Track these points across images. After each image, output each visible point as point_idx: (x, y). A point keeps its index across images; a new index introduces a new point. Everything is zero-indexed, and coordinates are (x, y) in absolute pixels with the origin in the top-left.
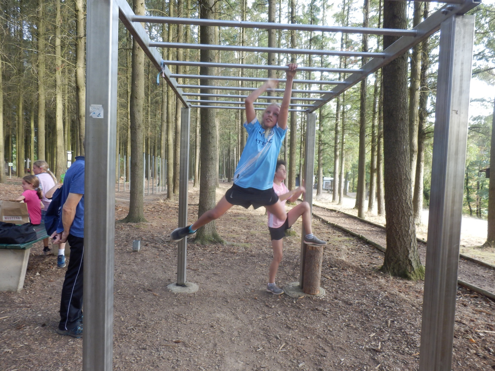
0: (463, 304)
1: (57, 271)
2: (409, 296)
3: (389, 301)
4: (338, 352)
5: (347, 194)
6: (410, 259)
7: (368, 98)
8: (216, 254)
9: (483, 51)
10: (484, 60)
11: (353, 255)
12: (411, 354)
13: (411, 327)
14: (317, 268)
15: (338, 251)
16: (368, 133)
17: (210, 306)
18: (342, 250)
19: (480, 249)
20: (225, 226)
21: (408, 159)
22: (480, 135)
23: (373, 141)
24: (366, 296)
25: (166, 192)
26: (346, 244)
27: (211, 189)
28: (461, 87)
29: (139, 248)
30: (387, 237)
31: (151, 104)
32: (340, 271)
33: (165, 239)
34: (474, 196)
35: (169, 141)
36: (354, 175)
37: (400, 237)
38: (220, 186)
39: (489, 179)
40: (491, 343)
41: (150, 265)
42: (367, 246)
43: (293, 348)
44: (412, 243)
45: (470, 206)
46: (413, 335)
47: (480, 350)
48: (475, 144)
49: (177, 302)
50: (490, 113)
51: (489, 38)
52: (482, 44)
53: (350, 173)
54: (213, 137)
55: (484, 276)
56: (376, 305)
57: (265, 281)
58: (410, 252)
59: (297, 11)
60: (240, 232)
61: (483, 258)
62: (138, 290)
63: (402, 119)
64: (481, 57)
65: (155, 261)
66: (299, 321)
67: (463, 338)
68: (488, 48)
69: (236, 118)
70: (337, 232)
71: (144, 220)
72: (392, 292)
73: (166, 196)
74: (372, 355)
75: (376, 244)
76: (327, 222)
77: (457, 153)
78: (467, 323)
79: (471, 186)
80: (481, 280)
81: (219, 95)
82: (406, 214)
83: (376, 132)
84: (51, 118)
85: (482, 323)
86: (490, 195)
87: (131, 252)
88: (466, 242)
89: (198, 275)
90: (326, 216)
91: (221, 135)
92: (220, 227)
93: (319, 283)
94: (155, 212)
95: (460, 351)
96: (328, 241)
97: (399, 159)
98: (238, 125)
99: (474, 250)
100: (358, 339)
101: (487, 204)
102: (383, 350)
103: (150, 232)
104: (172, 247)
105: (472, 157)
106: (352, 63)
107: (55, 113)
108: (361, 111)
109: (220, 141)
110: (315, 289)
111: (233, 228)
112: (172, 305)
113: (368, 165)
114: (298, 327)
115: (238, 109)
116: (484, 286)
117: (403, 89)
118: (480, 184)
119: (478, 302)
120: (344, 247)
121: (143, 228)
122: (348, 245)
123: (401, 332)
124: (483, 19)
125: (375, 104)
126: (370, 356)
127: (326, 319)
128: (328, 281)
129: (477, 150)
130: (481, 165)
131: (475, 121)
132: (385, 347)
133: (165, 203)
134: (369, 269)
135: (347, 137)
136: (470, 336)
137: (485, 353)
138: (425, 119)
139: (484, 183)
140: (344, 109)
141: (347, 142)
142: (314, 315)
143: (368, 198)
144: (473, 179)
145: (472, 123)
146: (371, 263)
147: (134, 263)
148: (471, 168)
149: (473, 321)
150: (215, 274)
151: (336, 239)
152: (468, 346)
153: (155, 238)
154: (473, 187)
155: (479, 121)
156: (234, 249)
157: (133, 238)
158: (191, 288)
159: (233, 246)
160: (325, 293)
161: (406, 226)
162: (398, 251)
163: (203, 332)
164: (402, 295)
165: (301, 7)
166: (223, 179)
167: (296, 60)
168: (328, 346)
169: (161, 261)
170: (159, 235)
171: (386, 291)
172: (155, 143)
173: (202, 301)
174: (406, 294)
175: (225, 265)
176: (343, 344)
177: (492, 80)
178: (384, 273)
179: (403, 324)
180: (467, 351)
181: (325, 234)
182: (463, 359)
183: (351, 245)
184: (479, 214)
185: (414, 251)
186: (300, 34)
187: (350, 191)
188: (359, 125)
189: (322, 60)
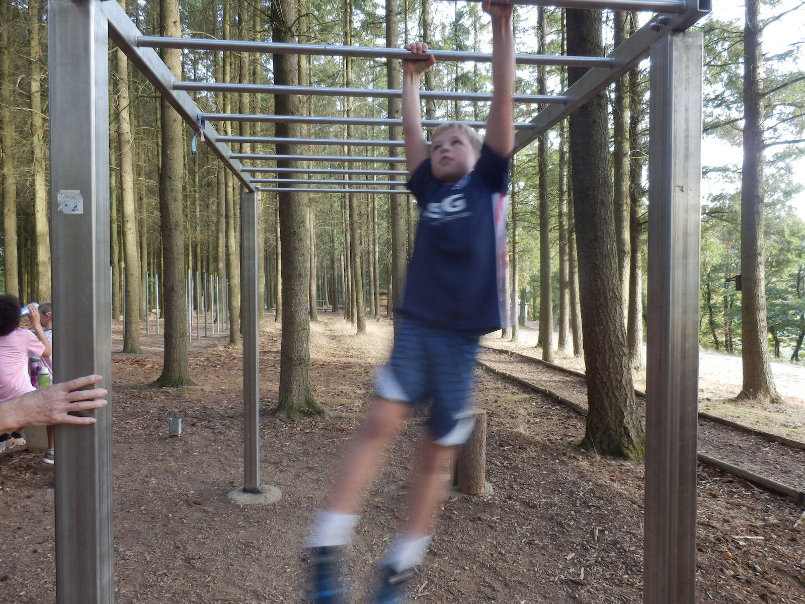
0: (711, 494)
1: (33, 478)
2: (626, 487)
3: (596, 497)
4: (515, 590)
5: (525, 324)
6: (627, 426)
7: (551, 170)
8: (312, 433)
9: (723, 93)
10: (723, 107)
11: (537, 423)
12: (632, 585)
13: (631, 539)
14: (478, 449)
15: (513, 418)
16: (553, 226)
17: (301, 525)
18: (519, 416)
19: (733, 404)
20: (327, 386)
21: (615, 266)
22: (724, 223)
23: (561, 238)
24: (559, 491)
25: (228, 333)
26: (524, 406)
27: (301, 325)
28: (687, 148)
29: (180, 431)
30: (588, 391)
31: (201, 186)
32: (515, 452)
33: (226, 413)
34: (720, 318)
35: (230, 248)
36: (535, 293)
37: (609, 391)
38: (319, 318)
39: (741, 292)
40: (757, 556)
41: (199, 458)
42: (558, 407)
43: (440, 588)
44: (628, 400)
45: (714, 336)
46: (635, 552)
47: (741, 570)
48: (717, 237)
49: (245, 520)
50: (737, 189)
51: (730, 73)
52: (720, 83)
53: (528, 289)
54: (301, 240)
55: (741, 445)
56: (575, 505)
57: (394, 475)
58: (625, 414)
59: (432, 33)
60: (353, 395)
61: (738, 417)
62: (176, 504)
63: (603, 202)
64: (719, 102)
65: (207, 452)
66: (450, 541)
67: (713, 551)
68: (729, 89)
69: (341, 206)
70: (510, 387)
71: (189, 382)
72: (601, 482)
73: (228, 340)
74: (570, 591)
75: (572, 404)
76: (493, 371)
77: (685, 256)
78: (718, 526)
79: (715, 304)
80: (736, 453)
81: (311, 169)
82: (617, 353)
83: (565, 223)
84: (28, 215)
85: (742, 524)
86: (743, 318)
87: (166, 439)
88: (711, 392)
89: (281, 471)
90: (492, 361)
91: (319, 236)
92: (319, 387)
93: (483, 475)
94: (209, 367)
95: (710, 574)
96: (496, 402)
97: (601, 266)
98: (345, 218)
99: (724, 405)
100: (547, 564)
101: (740, 331)
102: (588, 581)
103: (200, 401)
104: (237, 425)
105: (714, 258)
106: (523, 115)
107: (34, 206)
108: (540, 191)
109: (317, 245)
110: (477, 484)
111: (340, 388)
112: (235, 527)
113: (555, 276)
114: (448, 551)
115: (345, 192)
116: (742, 462)
117: (602, 155)
118: (729, 299)
119: (734, 490)
120: (522, 411)
121: (188, 396)
122: (528, 406)
123: (616, 548)
124: (720, 45)
125: (561, 179)
126: (567, 592)
127: (495, 534)
128: (497, 469)
129: (720, 247)
130: (728, 270)
131: (716, 203)
132: (591, 576)
133: (227, 352)
134: (562, 445)
135: (521, 233)
136: (724, 548)
137: (748, 573)
138: (639, 201)
139: (735, 298)
140: (513, 188)
141: (520, 241)
142: (475, 529)
143: (558, 328)
144: (717, 292)
145: (711, 205)
146: (566, 436)
147: (171, 456)
148: (713, 276)
149: (727, 521)
150: (310, 469)
151: (508, 398)
152: (721, 564)
153: (208, 412)
154: (718, 305)
155: (721, 202)
156: (342, 424)
157: (170, 414)
158: (268, 495)
159: (341, 418)
160: (492, 490)
161: (617, 373)
162: (607, 414)
163: (288, 570)
164: (616, 485)
165: (440, 28)
166: (325, 307)
167: (435, 111)
168: (499, 580)
169: (218, 450)
170: (215, 407)
171: (590, 480)
172: (208, 252)
173: (288, 516)
174: (622, 484)
175: (326, 453)
176: (523, 575)
177: (737, 138)
178: (586, 450)
179: (619, 535)
180: (720, 572)
181: (492, 391)
182: (715, 586)
183: (533, 407)
184: (729, 347)
185: (631, 413)
186: (439, 71)
187: (529, 319)
188: (538, 213)
189: (475, 111)
